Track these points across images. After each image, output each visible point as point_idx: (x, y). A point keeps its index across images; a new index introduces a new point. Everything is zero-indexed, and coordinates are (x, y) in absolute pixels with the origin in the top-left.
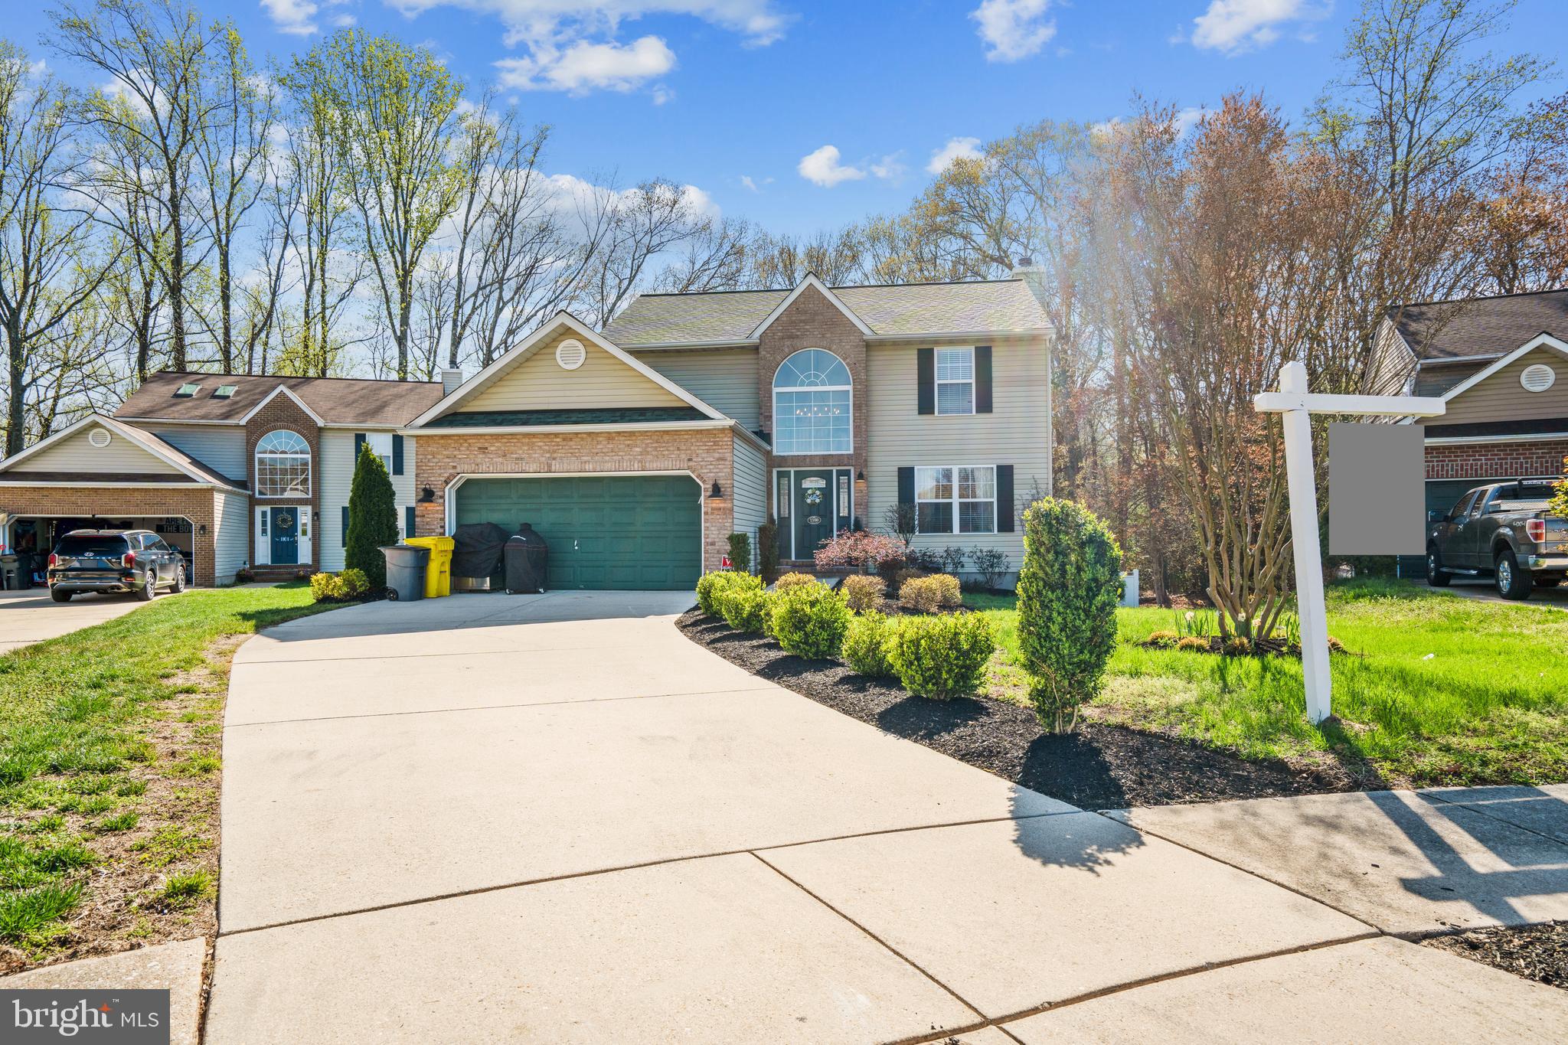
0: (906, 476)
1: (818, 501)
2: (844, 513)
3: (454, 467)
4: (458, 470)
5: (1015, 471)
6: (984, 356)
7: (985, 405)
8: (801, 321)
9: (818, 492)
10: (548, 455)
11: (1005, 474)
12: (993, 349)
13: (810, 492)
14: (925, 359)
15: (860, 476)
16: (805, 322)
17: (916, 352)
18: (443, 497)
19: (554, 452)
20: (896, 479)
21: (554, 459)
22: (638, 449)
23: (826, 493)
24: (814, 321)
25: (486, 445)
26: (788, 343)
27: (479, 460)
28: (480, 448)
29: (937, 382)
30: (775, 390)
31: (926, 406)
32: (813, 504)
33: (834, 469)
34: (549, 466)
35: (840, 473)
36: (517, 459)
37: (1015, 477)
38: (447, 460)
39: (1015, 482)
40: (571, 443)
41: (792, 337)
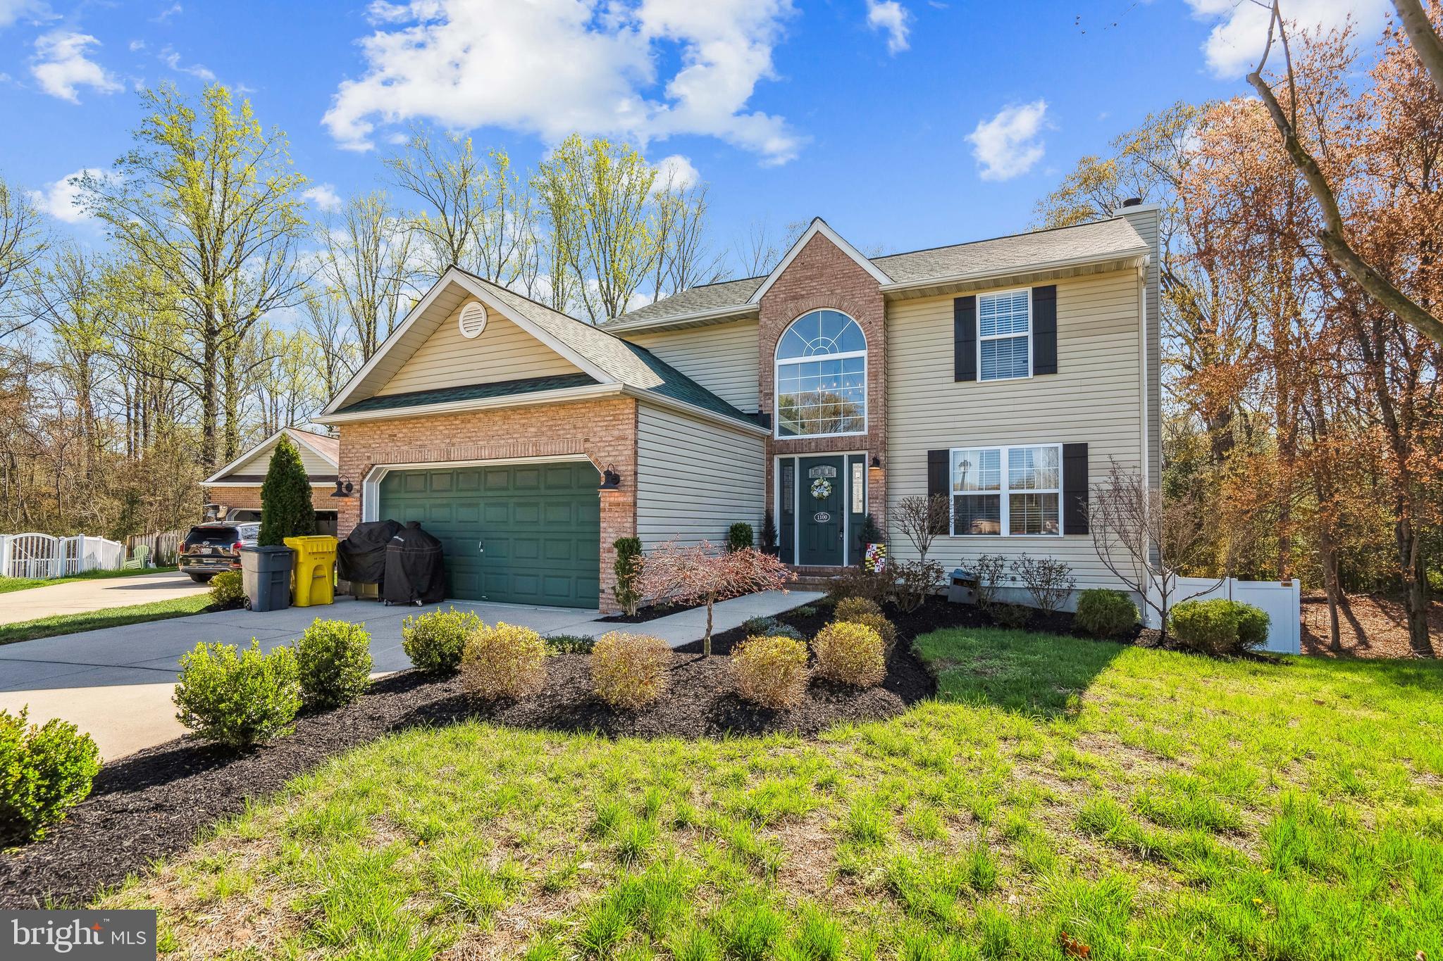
0: (938, 462)
1: (826, 494)
2: (858, 508)
3: (369, 458)
4: (372, 461)
5: (1090, 451)
6: (1045, 300)
7: (1046, 363)
8: (807, 278)
9: (826, 483)
10: (448, 441)
11: (1076, 457)
12: (1058, 289)
13: (817, 483)
14: (965, 310)
15: (876, 462)
16: (811, 278)
17: (952, 303)
18: (360, 491)
19: (454, 436)
20: (926, 465)
21: (453, 445)
22: (533, 430)
23: (836, 484)
24: (822, 275)
25: (396, 431)
26: (791, 305)
27: (389, 449)
28: (390, 436)
29: (980, 338)
30: (778, 362)
31: (965, 371)
32: (821, 498)
33: (846, 454)
34: (449, 453)
35: (853, 459)
36: (421, 446)
37: (1090, 459)
38: (363, 450)
39: (1090, 466)
40: (469, 426)
41: (794, 298)
